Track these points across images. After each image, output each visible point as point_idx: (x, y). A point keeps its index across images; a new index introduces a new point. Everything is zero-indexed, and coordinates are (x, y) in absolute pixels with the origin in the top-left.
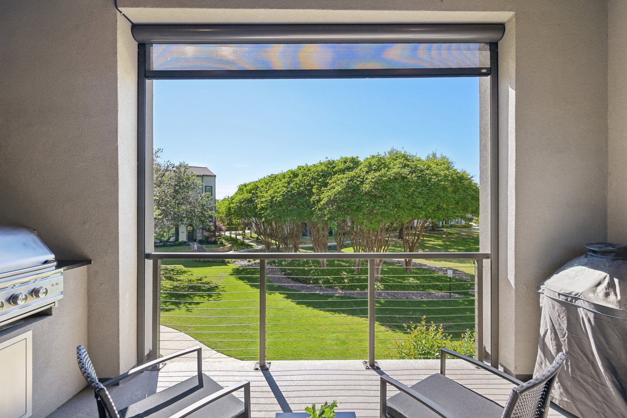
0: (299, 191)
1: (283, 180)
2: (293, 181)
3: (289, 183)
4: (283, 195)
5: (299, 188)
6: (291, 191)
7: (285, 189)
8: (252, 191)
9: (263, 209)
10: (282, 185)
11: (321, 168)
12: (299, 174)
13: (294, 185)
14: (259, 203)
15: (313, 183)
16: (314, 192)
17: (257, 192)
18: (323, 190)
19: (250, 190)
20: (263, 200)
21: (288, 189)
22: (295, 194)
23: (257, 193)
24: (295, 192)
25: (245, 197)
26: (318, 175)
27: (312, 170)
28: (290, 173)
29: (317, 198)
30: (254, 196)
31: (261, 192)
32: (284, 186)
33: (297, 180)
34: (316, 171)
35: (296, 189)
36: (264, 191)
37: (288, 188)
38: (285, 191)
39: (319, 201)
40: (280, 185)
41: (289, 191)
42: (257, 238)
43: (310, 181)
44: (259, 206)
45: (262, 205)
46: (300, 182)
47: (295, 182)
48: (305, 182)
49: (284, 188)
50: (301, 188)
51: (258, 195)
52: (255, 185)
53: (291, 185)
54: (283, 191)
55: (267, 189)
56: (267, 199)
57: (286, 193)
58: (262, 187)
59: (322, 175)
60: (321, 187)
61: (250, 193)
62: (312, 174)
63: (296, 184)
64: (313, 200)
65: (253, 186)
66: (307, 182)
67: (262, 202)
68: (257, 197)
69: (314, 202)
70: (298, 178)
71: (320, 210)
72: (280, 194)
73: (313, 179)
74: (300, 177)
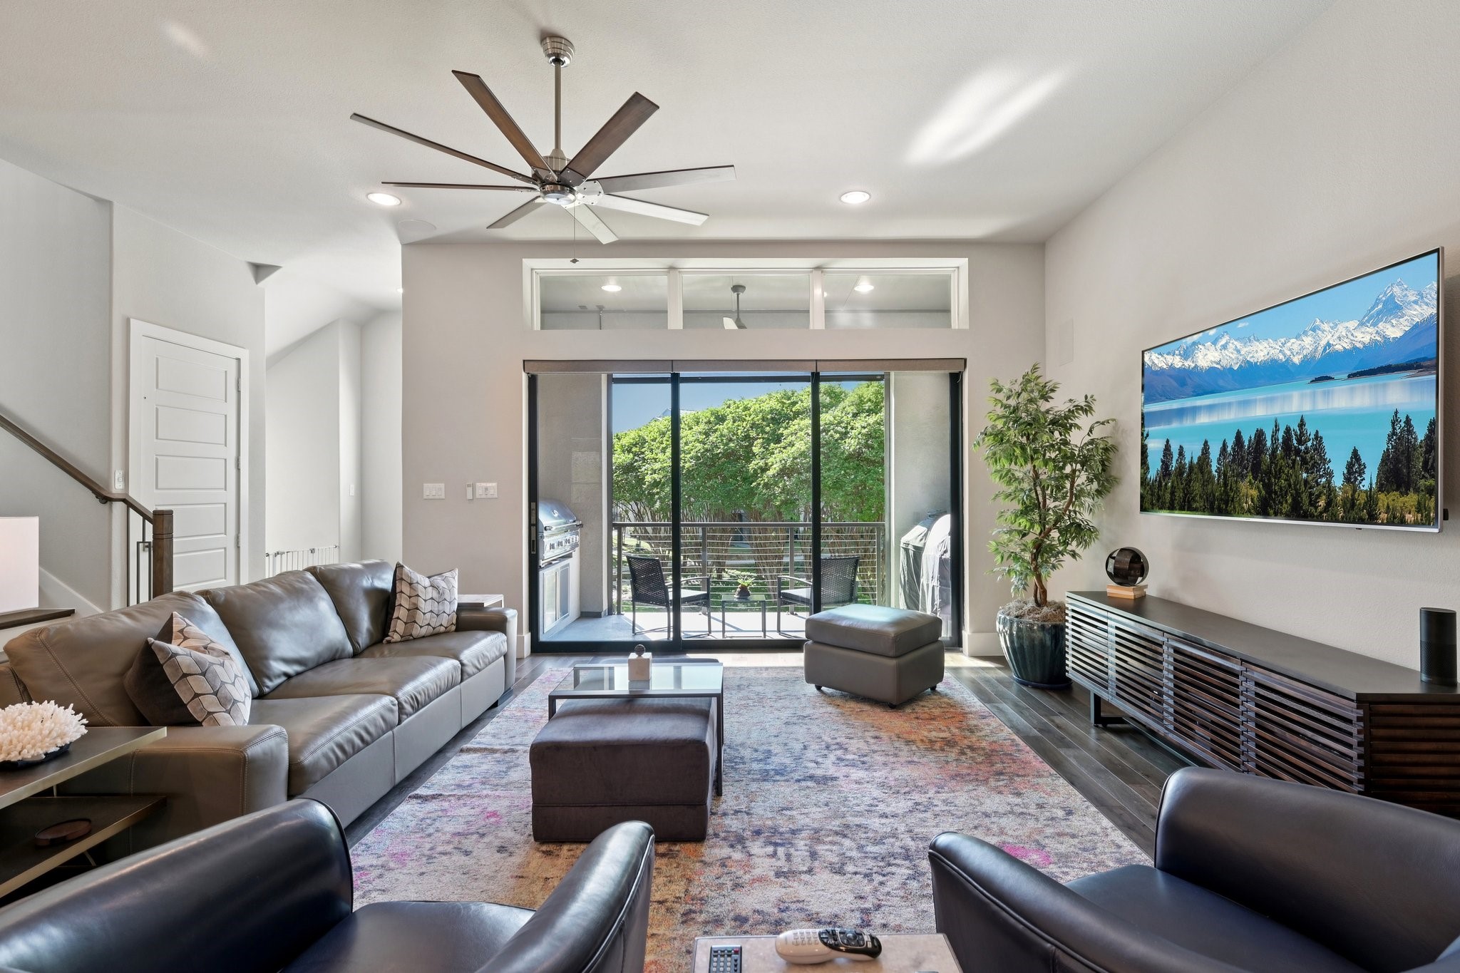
0: (727, 449)
1: (695, 428)
2: (715, 431)
3: (707, 434)
4: (697, 458)
5: (727, 444)
6: (711, 450)
7: (699, 446)
8: (631, 448)
9: (656, 484)
10: (694, 438)
12: (726, 417)
13: (717, 438)
14: (649, 472)
15: (753, 434)
16: (755, 451)
17: (643, 450)
18: (773, 449)
19: (628, 446)
20: (657, 466)
21: (706, 446)
22: (720, 455)
23: (643, 453)
24: (720, 453)
25: (621, 460)
26: (763, 419)
27: (752, 410)
28: (709, 414)
29: (762, 463)
30: (636, 458)
31: (652, 450)
32: (697, 440)
33: (724, 428)
34: (761, 412)
35: (722, 447)
36: (658, 448)
37: (705, 444)
38: (699, 450)
39: (764, 469)
40: (691, 439)
41: (707, 450)
42: (638, 545)
43: (748, 430)
44: (648, 478)
45: (655, 476)
46: (730, 432)
47: (717, 434)
48: (739, 431)
49: (698, 444)
50: (732, 445)
51: (646, 458)
52: (639, 436)
53: (711, 438)
54: (696, 450)
55: (664, 445)
56: (665, 465)
57: (701, 454)
58: (654, 440)
59: (772, 419)
60: (768, 441)
61: (629, 451)
62: (752, 417)
63: (722, 435)
64: (754, 466)
65: (633, 439)
66: (742, 433)
67: (654, 472)
68: (644, 459)
69: (755, 470)
70: (725, 423)
71: (766, 486)
72: (691, 455)
73: (754, 426)
74: (729, 423)
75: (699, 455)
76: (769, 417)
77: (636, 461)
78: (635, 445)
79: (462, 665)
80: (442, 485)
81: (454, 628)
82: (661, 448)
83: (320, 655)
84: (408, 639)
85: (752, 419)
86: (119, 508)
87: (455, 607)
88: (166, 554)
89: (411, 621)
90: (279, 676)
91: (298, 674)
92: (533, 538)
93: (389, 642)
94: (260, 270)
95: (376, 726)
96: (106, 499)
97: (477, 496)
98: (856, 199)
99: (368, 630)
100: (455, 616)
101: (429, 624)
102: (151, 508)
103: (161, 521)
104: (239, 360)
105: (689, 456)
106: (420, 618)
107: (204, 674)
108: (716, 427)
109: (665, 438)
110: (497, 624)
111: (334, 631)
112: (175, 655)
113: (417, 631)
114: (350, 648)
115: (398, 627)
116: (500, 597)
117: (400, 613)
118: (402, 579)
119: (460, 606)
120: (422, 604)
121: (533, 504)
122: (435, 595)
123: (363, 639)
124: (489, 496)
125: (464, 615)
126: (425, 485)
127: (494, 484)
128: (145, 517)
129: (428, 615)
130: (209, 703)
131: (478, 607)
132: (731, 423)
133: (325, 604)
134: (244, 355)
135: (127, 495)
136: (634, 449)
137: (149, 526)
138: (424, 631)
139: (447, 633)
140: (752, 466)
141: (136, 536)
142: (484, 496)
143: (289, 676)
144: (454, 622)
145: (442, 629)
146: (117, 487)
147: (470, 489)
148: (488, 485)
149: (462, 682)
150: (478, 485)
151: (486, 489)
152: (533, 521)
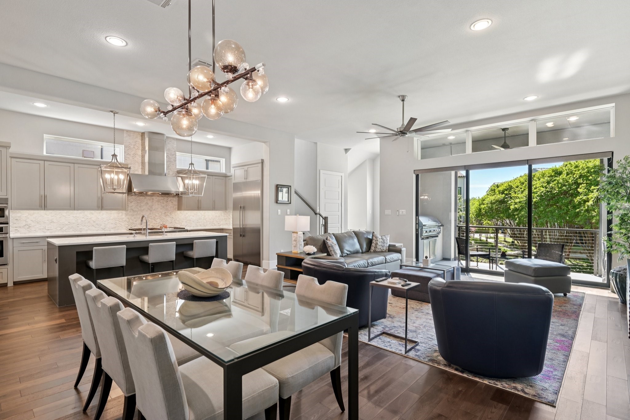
0: (561, 191)
1: (542, 179)
2: (555, 180)
3: (548, 183)
4: (541, 196)
5: (561, 188)
6: (551, 192)
9: (516, 210)
10: (540, 185)
11: (593, 164)
12: (562, 172)
14: (513, 204)
15: (580, 181)
16: (580, 191)
17: (510, 192)
18: (593, 190)
19: (503, 190)
20: (517, 200)
21: (547, 189)
22: (556, 194)
23: (510, 194)
25: (497, 198)
26: (588, 172)
28: (551, 172)
29: (584, 198)
30: (506, 196)
31: (515, 193)
33: (560, 179)
34: (587, 168)
35: (557, 189)
36: (519, 191)
37: (546, 188)
38: (543, 192)
39: (585, 201)
40: (538, 186)
41: (548, 192)
42: (513, 242)
43: (577, 179)
44: (512, 207)
45: (516, 206)
46: (564, 181)
47: (555, 182)
48: (570, 181)
49: (542, 189)
50: (564, 188)
51: (512, 196)
52: (509, 185)
53: (551, 185)
54: (540, 192)
55: (522, 190)
56: (521, 200)
57: (544, 194)
58: (517, 187)
59: (594, 171)
60: (590, 185)
61: (503, 193)
63: (558, 183)
64: (579, 200)
66: (572, 181)
67: (516, 203)
68: (511, 198)
70: (561, 176)
71: (587, 211)
72: (537, 194)
73: (581, 176)
74: (564, 176)
75: (543, 194)
76: (592, 170)
77: (507, 198)
78: (506, 190)
79: (386, 258)
80: (390, 211)
81: (387, 251)
82: (520, 191)
83: (354, 251)
84: (375, 252)
85: (580, 173)
86: (318, 215)
87: (388, 245)
88: (327, 227)
89: (376, 247)
90: (345, 253)
91: (349, 254)
92: (417, 228)
93: (370, 252)
94: (347, 150)
95: (362, 265)
96: (316, 214)
97: (400, 214)
98: (531, 98)
99: (365, 248)
100: (388, 248)
101: (380, 249)
102: (324, 216)
103: (326, 219)
104: (342, 176)
105: (536, 195)
106: (378, 246)
107: (332, 247)
108: (554, 179)
109: (523, 186)
110: (399, 251)
111: (358, 246)
112: (328, 243)
113: (377, 250)
114: (361, 251)
115: (373, 248)
116: (402, 244)
117: (373, 245)
118: (374, 236)
119: (389, 245)
120: (378, 243)
121: (417, 217)
122: (382, 241)
123: (364, 250)
125: (391, 248)
126: (385, 210)
127: (405, 210)
128: (323, 218)
129: (380, 246)
130: (333, 252)
131: (394, 246)
132: (565, 175)
133: (356, 240)
134: (343, 175)
135: (319, 213)
136: (505, 192)
137: (324, 220)
138: (379, 250)
139: (385, 252)
140: (577, 200)
141: (321, 223)
142: (402, 214)
143: (348, 254)
144: (388, 249)
145: (384, 251)
146: (318, 211)
147: (398, 212)
148: (403, 210)
149: (385, 263)
150: (400, 210)
151: (402, 212)
152: (417, 222)
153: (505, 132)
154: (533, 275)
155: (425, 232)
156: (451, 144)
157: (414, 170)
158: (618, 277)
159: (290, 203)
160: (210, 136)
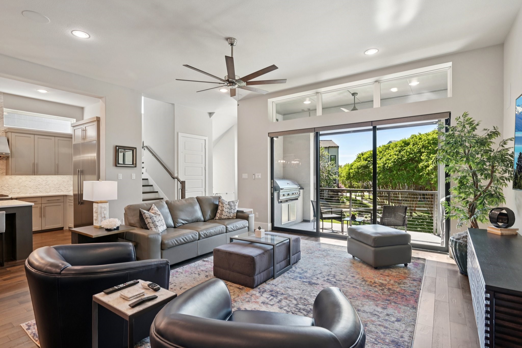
0: (409, 158)
1: (395, 149)
2: (404, 149)
3: (400, 152)
4: (394, 162)
5: (409, 155)
6: (401, 158)
7: (396, 157)
8: (367, 159)
11: (432, 137)
12: (410, 143)
13: (404, 153)
15: (423, 150)
16: (422, 158)
19: (366, 158)
22: (405, 160)
24: (405, 159)
25: (362, 164)
26: (428, 143)
27: (423, 139)
28: (401, 143)
29: (426, 164)
30: (369, 163)
32: (395, 155)
33: (408, 148)
34: (427, 140)
35: (406, 157)
37: (398, 156)
38: (395, 159)
39: (427, 166)
40: (392, 154)
41: (399, 159)
43: (420, 149)
46: (411, 150)
47: (405, 151)
48: (415, 150)
49: (395, 156)
50: (411, 155)
53: (401, 153)
54: (393, 159)
55: (381, 157)
56: (380, 165)
57: (397, 160)
59: (433, 143)
60: (430, 153)
61: (366, 160)
62: (423, 142)
63: (407, 152)
64: (422, 165)
65: (369, 155)
66: (417, 150)
69: (422, 167)
70: (409, 146)
71: (428, 174)
72: (391, 161)
73: (423, 146)
74: (411, 146)
75: (395, 160)
76: (431, 142)
77: (369, 164)
78: (369, 158)
79: (226, 227)
80: (247, 174)
81: (235, 217)
82: (379, 158)
83: (193, 220)
84: (220, 219)
85: (423, 144)
86: (176, 180)
87: (236, 211)
89: (221, 214)
90: (180, 223)
91: (186, 224)
92: (272, 192)
93: (215, 219)
94: (211, 114)
96: (174, 178)
97: (256, 178)
98: (372, 52)
99: (210, 215)
100: (236, 214)
101: (226, 215)
102: (182, 180)
103: (183, 183)
104: (205, 140)
105: (390, 161)
106: (224, 213)
107: (150, 218)
108: (404, 148)
109: (381, 154)
110: (245, 217)
111: (199, 214)
112: (145, 213)
113: (223, 217)
114: (202, 219)
115: (218, 215)
116: (252, 210)
117: (219, 211)
118: (220, 202)
119: (237, 211)
120: (224, 209)
121: (272, 181)
122: (229, 207)
123: (208, 217)
124: (259, 178)
125: (239, 214)
126: (243, 174)
128: (180, 183)
129: (226, 213)
130: (151, 225)
131: (242, 212)
132: (412, 146)
133: (197, 207)
134: (207, 138)
135: (178, 177)
136: (368, 159)
138: (225, 217)
139: (233, 218)
140: (421, 165)
141: (179, 188)
142: (257, 178)
143: (184, 224)
144: (235, 215)
145: (231, 217)
146: (176, 175)
147: (254, 176)
148: (259, 174)
149: (226, 232)
150: (256, 174)
151: (258, 176)
152: (272, 186)
153: (354, 97)
154: (372, 245)
155: (282, 195)
156: (309, 110)
157: (269, 133)
158: (458, 244)
159: (136, 167)
160: (43, 91)
